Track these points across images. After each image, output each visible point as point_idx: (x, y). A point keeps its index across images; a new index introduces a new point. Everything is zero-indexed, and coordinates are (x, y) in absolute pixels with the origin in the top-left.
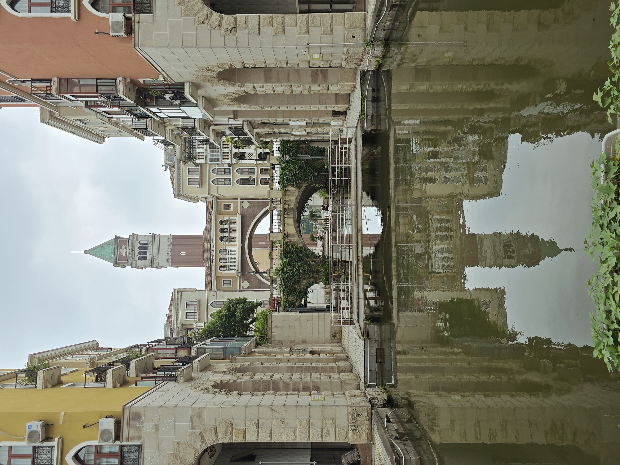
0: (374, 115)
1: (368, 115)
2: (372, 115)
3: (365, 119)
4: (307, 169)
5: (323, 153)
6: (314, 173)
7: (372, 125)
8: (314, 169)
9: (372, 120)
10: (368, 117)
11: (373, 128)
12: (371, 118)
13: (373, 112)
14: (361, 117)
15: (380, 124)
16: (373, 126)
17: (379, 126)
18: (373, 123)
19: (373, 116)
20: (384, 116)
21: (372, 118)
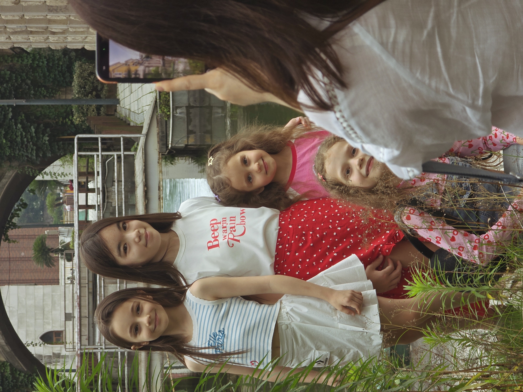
0: (193, 107)
1: (177, 108)
2: (189, 107)
3: (169, 118)
4: (16, 125)
5: (67, 74)
6: (38, 138)
7: (190, 132)
8: (39, 125)
9: (189, 121)
10: (178, 111)
11: (191, 141)
12: (184, 116)
13: (191, 99)
14: (159, 111)
15: (210, 132)
16: (192, 136)
17: (208, 136)
18: (190, 128)
19: (191, 110)
20: (220, 111)
21: (188, 114)
